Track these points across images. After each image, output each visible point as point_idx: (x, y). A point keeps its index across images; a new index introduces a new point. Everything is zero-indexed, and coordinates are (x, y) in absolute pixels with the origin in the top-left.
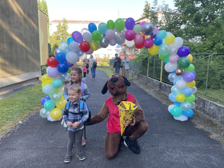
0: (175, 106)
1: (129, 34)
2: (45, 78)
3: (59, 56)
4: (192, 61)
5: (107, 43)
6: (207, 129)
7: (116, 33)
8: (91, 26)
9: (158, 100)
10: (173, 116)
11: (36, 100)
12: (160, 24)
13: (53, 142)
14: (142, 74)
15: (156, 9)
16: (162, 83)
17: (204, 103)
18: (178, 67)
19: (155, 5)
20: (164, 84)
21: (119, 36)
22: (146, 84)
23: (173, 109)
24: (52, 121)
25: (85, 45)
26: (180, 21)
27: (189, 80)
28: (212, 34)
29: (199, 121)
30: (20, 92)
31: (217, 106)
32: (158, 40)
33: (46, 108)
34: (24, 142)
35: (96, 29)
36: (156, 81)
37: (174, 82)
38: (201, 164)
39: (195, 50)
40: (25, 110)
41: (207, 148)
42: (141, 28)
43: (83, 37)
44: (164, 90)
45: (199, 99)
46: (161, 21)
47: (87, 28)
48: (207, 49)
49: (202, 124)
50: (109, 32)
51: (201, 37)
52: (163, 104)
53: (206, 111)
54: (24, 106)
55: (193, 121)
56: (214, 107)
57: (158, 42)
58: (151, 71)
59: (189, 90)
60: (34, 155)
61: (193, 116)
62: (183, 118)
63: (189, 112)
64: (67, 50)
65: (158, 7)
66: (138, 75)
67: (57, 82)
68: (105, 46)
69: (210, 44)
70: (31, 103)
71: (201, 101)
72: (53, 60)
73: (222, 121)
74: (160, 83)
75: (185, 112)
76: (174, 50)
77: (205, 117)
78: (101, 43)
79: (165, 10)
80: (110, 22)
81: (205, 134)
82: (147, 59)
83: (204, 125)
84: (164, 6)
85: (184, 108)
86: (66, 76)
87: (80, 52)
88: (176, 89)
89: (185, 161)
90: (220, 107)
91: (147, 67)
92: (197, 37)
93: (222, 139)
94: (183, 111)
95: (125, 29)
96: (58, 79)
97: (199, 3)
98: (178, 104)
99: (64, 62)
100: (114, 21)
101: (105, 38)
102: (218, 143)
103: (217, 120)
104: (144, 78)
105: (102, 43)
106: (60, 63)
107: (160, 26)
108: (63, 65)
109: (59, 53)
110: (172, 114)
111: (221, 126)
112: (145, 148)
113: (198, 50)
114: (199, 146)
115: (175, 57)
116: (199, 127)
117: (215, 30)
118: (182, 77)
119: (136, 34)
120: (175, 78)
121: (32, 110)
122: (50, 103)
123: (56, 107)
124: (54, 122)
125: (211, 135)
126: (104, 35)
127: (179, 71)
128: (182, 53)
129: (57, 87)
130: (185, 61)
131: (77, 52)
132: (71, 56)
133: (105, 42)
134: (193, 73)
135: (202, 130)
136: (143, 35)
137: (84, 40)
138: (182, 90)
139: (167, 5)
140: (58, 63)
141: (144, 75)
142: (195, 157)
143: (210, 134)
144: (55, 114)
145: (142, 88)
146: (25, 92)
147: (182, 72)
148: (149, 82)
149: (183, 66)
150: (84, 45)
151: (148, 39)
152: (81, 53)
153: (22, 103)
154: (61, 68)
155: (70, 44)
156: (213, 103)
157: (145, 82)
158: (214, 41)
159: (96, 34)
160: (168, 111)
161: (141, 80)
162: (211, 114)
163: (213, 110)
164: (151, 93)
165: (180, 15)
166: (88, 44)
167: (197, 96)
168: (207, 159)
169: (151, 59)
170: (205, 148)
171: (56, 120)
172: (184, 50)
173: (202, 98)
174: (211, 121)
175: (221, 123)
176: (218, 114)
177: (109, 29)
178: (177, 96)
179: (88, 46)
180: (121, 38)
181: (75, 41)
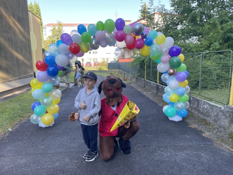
0: (169, 107)
1: (119, 35)
2: (35, 82)
3: (48, 59)
4: (184, 61)
5: (98, 45)
6: (200, 128)
7: (106, 34)
8: (80, 28)
9: (155, 102)
10: (167, 117)
11: (28, 107)
12: (157, 25)
13: (43, 148)
14: (140, 77)
15: (152, 10)
16: (159, 84)
17: (198, 102)
18: (170, 67)
19: (150, 6)
20: (161, 86)
21: (109, 37)
22: (144, 87)
23: (167, 109)
24: (44, 127)
25: (75, 47)
26: (177, 22)
27: (181, 80)
28: (208, 34)
29: (193, 120)
30: (11, 99)
31: (210, 104)
32: (148, 41)
33: (36, 114)
34: (13, 149)
35: (86, 31)
36: (154, 83)
37: (167, 82)
38: (191, 161)
39: (192, 50)
40: (15, 117)
41: (198, 146)
42: (131, 28)
43: (73, 39)
44: (161, 92)
45: (194, 99)
46: (158, 22)
47: (77, 30)
48: (204, 49)
49: (195, 123)
50: (99, 33)
51: (197, 37)
52: (159, 106)
53: (200, 110)
54: (14, 114)
55: (187, 121)
56: (207, 106)
57: (148, 42)
58: (148, 74)
59: (181, 90)
60: (23, 161)
61: (187, 116)
62: (177, 119)
63: (183, 112)
64: (57, 53)
65: (154, 8)
66: (137, 78)
67: (47, 86)
68: (96, 48)
69: (207, 44)
70: (23, 110)
71: (195, 100)
72: (42, 63)
73: (215, 120)
74: (157, 85)
75: (179, 112)
76: (165, 50)
77: (199, 117)
78: (91, 45)
79: (161, 11)
80: (100, 23)
81: (198, 133)
82: (143, 61)
83: (197, 124)
84: (160, 7)
85: (178, 108)
86: (57, 80)
87: (69, 54)
88: (169, 89)
89: (175, 159)
90: (213, 106)
91: (145, 69)
92: (193, 38)
93: (214, 137)
94: (177, 111)
95: (116, 30)
96: (48, 83)
97: (195, 3)
98: (172, 104)
99: (54, 65)
100: (104, 23)
101: (95, 40)
102: (209, 140)
103: (211, 118)
104: (142, 80)
105: (93, 45)
106: (50, 67)
107: (157, 27)
108: (53, 68)
109: (48, 56)
110: (167, 114)
111: (214, 124)
112: (137, 148)
113: (194, 50)
114: (191, 144)
115: (167, 57)
116: (193, 126)
117: (212, 30)
118: (175, 77)
119: (126, 35)
120: (168, 79)
121: (23, 117)
122: (40, 108)
123: (47, 112)
124: (46, 128)
125: (204, 133)
126: (94, 37)
127: (172, 71)
128: (173, 53)
129: (48, 92)
130: (176, 60)
131: (67, 55)
132: (60, 59)
133: (96, 43)
134: (186, 73)
135: (195, 129)
136: (134, 36)
137: (73, 42)
138: (175, 90)
139: (163, 6)
140: (47, 66)
141: (142, 78)
142: (185, 155)
143: (202, 132)
144: (46, 119)
145: (140, 91)
146: (16, 99)
147: (174, 72)
148: (147, 85)
149: (175, 66)
150: (73, 47)
151: (139, 40)
152: (71, 55)
153: (12, 110)
154: (51, 71)
155: (59, 46)
156: (206, 102)
157: (143, 85)
158: (210, 41)
159: (85, 36)
160: (163, 112)
161: (139, 83)
162: (205, 113)
163: (206, 109)
164: (148, 96)
165: (176, 15)
166: (78, 46)
167: (192, 96)
168: (197, 156)
169: (148, 61)
170: (196, 146)
171: (47, 126)
172: (175, 50)
173: (196, 98)
174: (205, 120)
175: (214, 121)
176: (211, 113)
177: (98, 30)
178: (170, 96)
179: (78, 47)
180: (111, 40)
181: (64, 43)
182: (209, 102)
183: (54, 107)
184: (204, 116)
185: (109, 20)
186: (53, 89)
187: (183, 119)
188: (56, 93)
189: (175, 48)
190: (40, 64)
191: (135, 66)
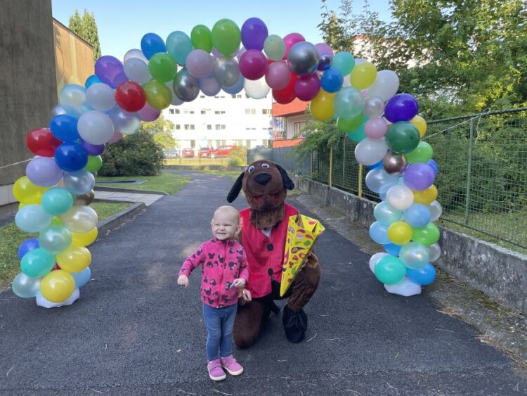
0: (385, 257)
1: (251, 61)
2: (24, 187)
3: (59, 124)
5: (195, 89)
6: (472, 317)
8: (149, 41)
9: (351, 243)
10: (382, 285)
14: (319, 181)
15: (348, 23)
16: (362, 199)
17: (462, 245)
18: (388, 150)
19: (345, 14)
20: (367, 203)
21: (224, 67)
22: (328, 203)
23: (381, 263)
29: (450, 294)
31: (496, 252)
32: (330, 77)
33: (27, 273)
36: (349, 196)
37: (380, 192)
39: (443, 117)
44: (367, 217)
45: (451, 237)
49: (457, 303)
50: (196, 56)
51: (456, 88)
53: (468, 267)
55: (434, 295)
56: (489, 256)
57: (331, 82)
58: (337, 172)
61: (435, 281)
62: (408, 289)
63: (425, 270)
64: (83, 108)
65: (354, 19)
66: (310, 183)
71: (454, 240)
73: (512, 295)
74: (358, 200)
75: (412, 270)
76: (377, 103)
77: (466, 284)
80: (200, 31)
81: (466, 332)
83: (463, 306)
84: (367, 17)
85: (411, 260)
86: (85, 180)
87: (118, 113)
90: (505, 256)
91: (329, 162)
93: (512, 346)
94: (407, 269)
95: (242, 49)
96: (59, 188)
97: (450, 6)
98: (394, 249)
99: (73, 141)
100: (211, 29)
102: (499, 356)
103: (498, 289)
104: (323, 189)
105: (181, 87)
109: (60, 116)
110: (381, 277)
111: (508, 307)
114: (448, 369)
115: (380, 122)
116: (450, 310)
118: (401, 179)
120: (382, 182)
122: (37, 257)
125: (481, 333)
127: (393, 161)
128: (397, 112)
130: (406, 131)
131: (110, 113)
134: (430, 165)
135: (457, 320)
138: (402, 214)
139: (375, 15)
140: (58, 143)
141: (324, 183)
143: (478, 330)
144: (53, 286)
145: (317, 214)
147: (400, 163)
148: (334, 199)
149: (402, 147)
155: (88, 90)
156: (486, 246)
157: (325, 200)
161: (315, 196)
162: (483, 275)
163: (485, 265)
164: (335, 227)
167: (446, 228)
170: (463, 375)
171: (59, 305)
172: (402, 105)
173: (457, 233)
174: (483, 293)
175: (508, 299)
176: (501, 275)
177: (196, 48)
178: (390, 228)
179: (139, 94)
180: (230, 75)
181: (104, 82)
182: (493, 245)
183: (75, 253)
184: (480, 283)
185: (225, 21)
186: (74, 205)
187: (422, 290)
188: (81, 216)
189: (403, 100)
190: (37, 138)
191: (305, 155)
